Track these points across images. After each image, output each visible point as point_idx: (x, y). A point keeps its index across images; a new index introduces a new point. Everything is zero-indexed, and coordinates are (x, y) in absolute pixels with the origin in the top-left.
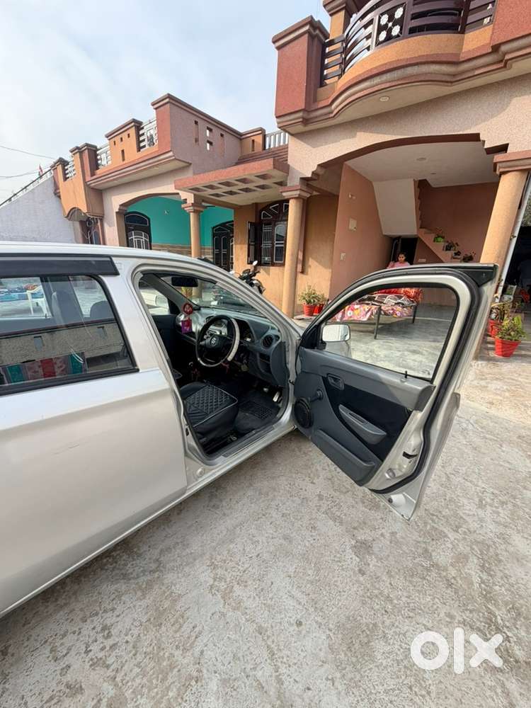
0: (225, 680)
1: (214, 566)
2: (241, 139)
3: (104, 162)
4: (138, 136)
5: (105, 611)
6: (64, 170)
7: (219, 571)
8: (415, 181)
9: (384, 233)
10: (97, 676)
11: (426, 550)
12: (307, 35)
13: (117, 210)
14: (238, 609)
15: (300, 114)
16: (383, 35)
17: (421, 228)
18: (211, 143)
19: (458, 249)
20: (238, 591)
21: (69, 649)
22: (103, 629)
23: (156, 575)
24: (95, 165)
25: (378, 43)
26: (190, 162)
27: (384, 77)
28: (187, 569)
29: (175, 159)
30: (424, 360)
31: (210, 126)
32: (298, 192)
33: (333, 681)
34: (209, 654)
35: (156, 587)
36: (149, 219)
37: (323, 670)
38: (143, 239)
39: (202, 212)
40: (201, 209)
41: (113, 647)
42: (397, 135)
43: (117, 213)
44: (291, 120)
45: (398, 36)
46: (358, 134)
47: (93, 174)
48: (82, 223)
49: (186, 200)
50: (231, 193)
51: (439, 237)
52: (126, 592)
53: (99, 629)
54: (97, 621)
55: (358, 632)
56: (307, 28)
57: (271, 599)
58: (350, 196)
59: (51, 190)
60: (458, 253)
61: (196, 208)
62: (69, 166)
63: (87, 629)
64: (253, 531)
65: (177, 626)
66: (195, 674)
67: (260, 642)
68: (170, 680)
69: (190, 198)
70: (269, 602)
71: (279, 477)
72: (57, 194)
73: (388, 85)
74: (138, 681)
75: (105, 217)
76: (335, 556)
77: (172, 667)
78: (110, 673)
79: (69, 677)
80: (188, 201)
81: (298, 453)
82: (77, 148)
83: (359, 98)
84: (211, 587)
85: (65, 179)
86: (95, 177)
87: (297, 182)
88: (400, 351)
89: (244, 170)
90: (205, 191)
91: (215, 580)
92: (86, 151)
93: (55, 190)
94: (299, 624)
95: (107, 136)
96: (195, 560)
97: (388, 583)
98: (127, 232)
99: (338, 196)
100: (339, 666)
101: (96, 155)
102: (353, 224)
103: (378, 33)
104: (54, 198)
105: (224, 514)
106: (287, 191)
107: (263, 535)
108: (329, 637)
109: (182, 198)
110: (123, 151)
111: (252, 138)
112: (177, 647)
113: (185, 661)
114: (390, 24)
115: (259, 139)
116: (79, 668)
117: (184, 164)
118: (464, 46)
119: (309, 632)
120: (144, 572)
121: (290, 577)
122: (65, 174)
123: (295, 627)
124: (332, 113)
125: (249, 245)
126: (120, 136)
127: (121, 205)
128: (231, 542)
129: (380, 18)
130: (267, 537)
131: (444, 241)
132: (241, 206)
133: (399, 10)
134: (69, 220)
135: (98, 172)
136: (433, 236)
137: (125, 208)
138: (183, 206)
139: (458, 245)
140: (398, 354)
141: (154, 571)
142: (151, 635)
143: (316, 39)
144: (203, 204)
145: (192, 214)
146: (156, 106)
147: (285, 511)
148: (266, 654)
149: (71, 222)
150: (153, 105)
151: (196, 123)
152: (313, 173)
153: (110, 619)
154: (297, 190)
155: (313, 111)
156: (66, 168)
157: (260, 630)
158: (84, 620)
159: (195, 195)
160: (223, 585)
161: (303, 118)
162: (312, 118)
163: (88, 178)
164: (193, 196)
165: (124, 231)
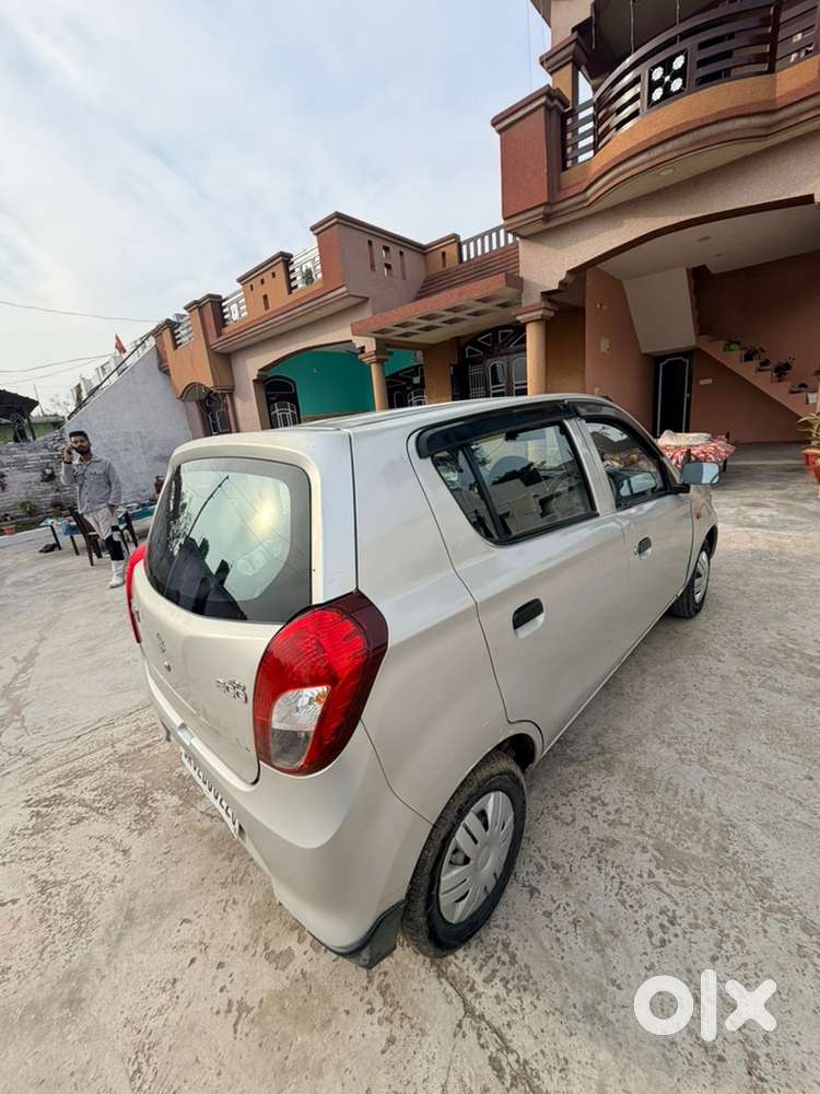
2: (424, 254)
3: (235, 317)
4: (288, 273)
6: (173, 335)
8: (688, 270)
9: (643, 351)
12: (542, 109)
13: (255, 377)
15: (541, 210)
16: (658, 94)
17: (700, 334)
18: (389, 266)
19: (764, 357)
24: (221, 321)
25: (651, 104)
26: (366, 295)
27: (669, 146)
29: (349, 295)
30: (775, 513)
31: (387, 245)
32: (541, 312)
36: (294, 385)
38: (289, 412)
39: (387, 360)
40: (385, 357)
42: (688, 214)
43: (254, 381)
44: (526, 219)
45: (680, 91)
46: (626, 221)
47: (219, 335)
48: (201, 403)
49: (364, 347)
50: (428, 328)
51: (732, 343)
56: (543, 100)
58: (599, 306)
59: (155, 364)
60: (766, 363)
61: (380, 357)
62: (180, 328)
69: (370, 345)
72: (165, 370)
73: (675, 154)
75: (236, 388)
80: (367, 350)
82: (196, 302)
83: (633, 176)
85: (176, 347)
86: (221, 339)
87: (537, 299)
88: (733, 507)
89: (461, 294)
90: (393, 331)
92: (209, 305)
93: (160, 364)
95: (239, 281)
98: (269, 406)
99: (584, 309)
101: (222, 307)
102: (604, 345)
103: (651, 92)
104: (159, 376)
106: (524, 313)
109: (358, 346)
110: (265, 297)
111: (442, 250)
114: (667, 79)
115: (452, 250)
117: (360, 300)
118: (778, 89)
122: (175, 340)
124: (588, 200)
126: (260, 277)
127: (260, 370)
129: (650, 73)
131: (740, 349)
132: (434, 345)
133: (677, 59)
134: (183, 401)
135: (226, 330)
136: (722, 343)
137: (264, 373)
138: (360, 356)
139: (762, 351)
140: (732, 511)
143: (554, 112)
144: (389, 350)
145: (373, 367)
146: (316, 231)
149: (185, 404)
150: (312, 229)
151: (370, 243)
152: (561, 283)
154: (537, 309)
155: (559, 202)
156: (176, 331)
159: (377, 339)
161: (544, 213)
162: (556, 212)
163: (213, 340)
164: (373, 340)
165: (266, 405)
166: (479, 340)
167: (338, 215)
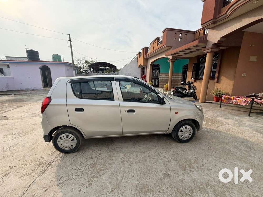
0: (112, 173)
1: (124, 155)
2: (194, 34)
3: (149, 51)
4: (158, 42)
5: (102, 151)
7: (125, 157)
10: (95, 158)
11: (192, 191)
14: (123, 165)
15: (212, 21)
18: (181, 38)
20: (126, 162)
21: (94, 153)
22: (100, 153)
23: (113, 151)
24: (147, 52)
26: (172, 46)
28: (119, 153)
29: (167, 46)
31: (182, 33)
33: (132, 190)
34: (112, 168)
35: (112, 152)
36: (160, 65)
37: (132, 187)
38: (157, 72)
41: (99, 156)
43: (150, 65)
44: (207, 24)
48: (142, 68)
49: (169, 58)
50: (186, 54)
52: (107, 150)
53: (99, 153)
54: (100, 152)
55: (147, 188)
57: (131, 168)
58: (250, 45)
59: (136, 60)
61: (172, 61)
62: (141, 53)
63: (98, 152)
64: (138, 154)
65: (110, 160)
66: (108, 169)
67: (123, 173)
68: (104, 167)
69: (170, 57)
70: (130, 169)
71: (156, 147)
72: (137, 61)
74: (100, 163)
75: (147, 66)
76: (155, 171)
77: (105, 165)
78: (97, 159)
79: (92, 156)
81: (168, 144)
82: (143, 48)
84: (121, 158)
85: (140, 57)
86: (146, 56)
87: (210, 46)
90: (175, 55)
91: (123, 158)
92: (145, 49)
94: (133, 176)
95: (150, 44)
96: (121, 152)
97: (167, 187)
100: (136, 189)
101: (147, 49)
102: (253, 58)
104: (137, 62)
105: (134, 148)
106: (206, 50)
107: (140, 156)
108: (138, 183)
109: (168, 58)
110: (153, 47)
111: (199, 32)
112: (108, 163)
113: (108, 166)
115: (202, 32)
116: (94, 156)
117: (170, 47)
119: (134, 179)
120: (111, 149)
121: (139, 167)
122: (140, 56)
123: (132, 176)
124: (227, 16)
125: (193, 72)
126: (153, 43)
127: (152, 62)
128: (132, 153)
130: (141, 157)
132: (192, 58)
134: (139, 68)
135: (147, 54)
137: (153, 63)
138: (168, 60)
141: (113, 150)
142: (106, 159)
144: (175, 59)
145: (171, 63)
147: (150, 155)
148: (122, 176)
149: (139, 69)
150: (162, 32)
151: (176, 33)
152: (218, 41)
153: (102, 152)
154: (210, 49)
155: (218, 18)
157: (124, 171)
158: (98, 150)
159: (172, 56)
160: (123, 160)
161: (213, 22)
162: (216, 21)
163: (144, 56)
164: (171, 57)
165: (152, 70)
166: (205, 56)
167: (167, 28)
